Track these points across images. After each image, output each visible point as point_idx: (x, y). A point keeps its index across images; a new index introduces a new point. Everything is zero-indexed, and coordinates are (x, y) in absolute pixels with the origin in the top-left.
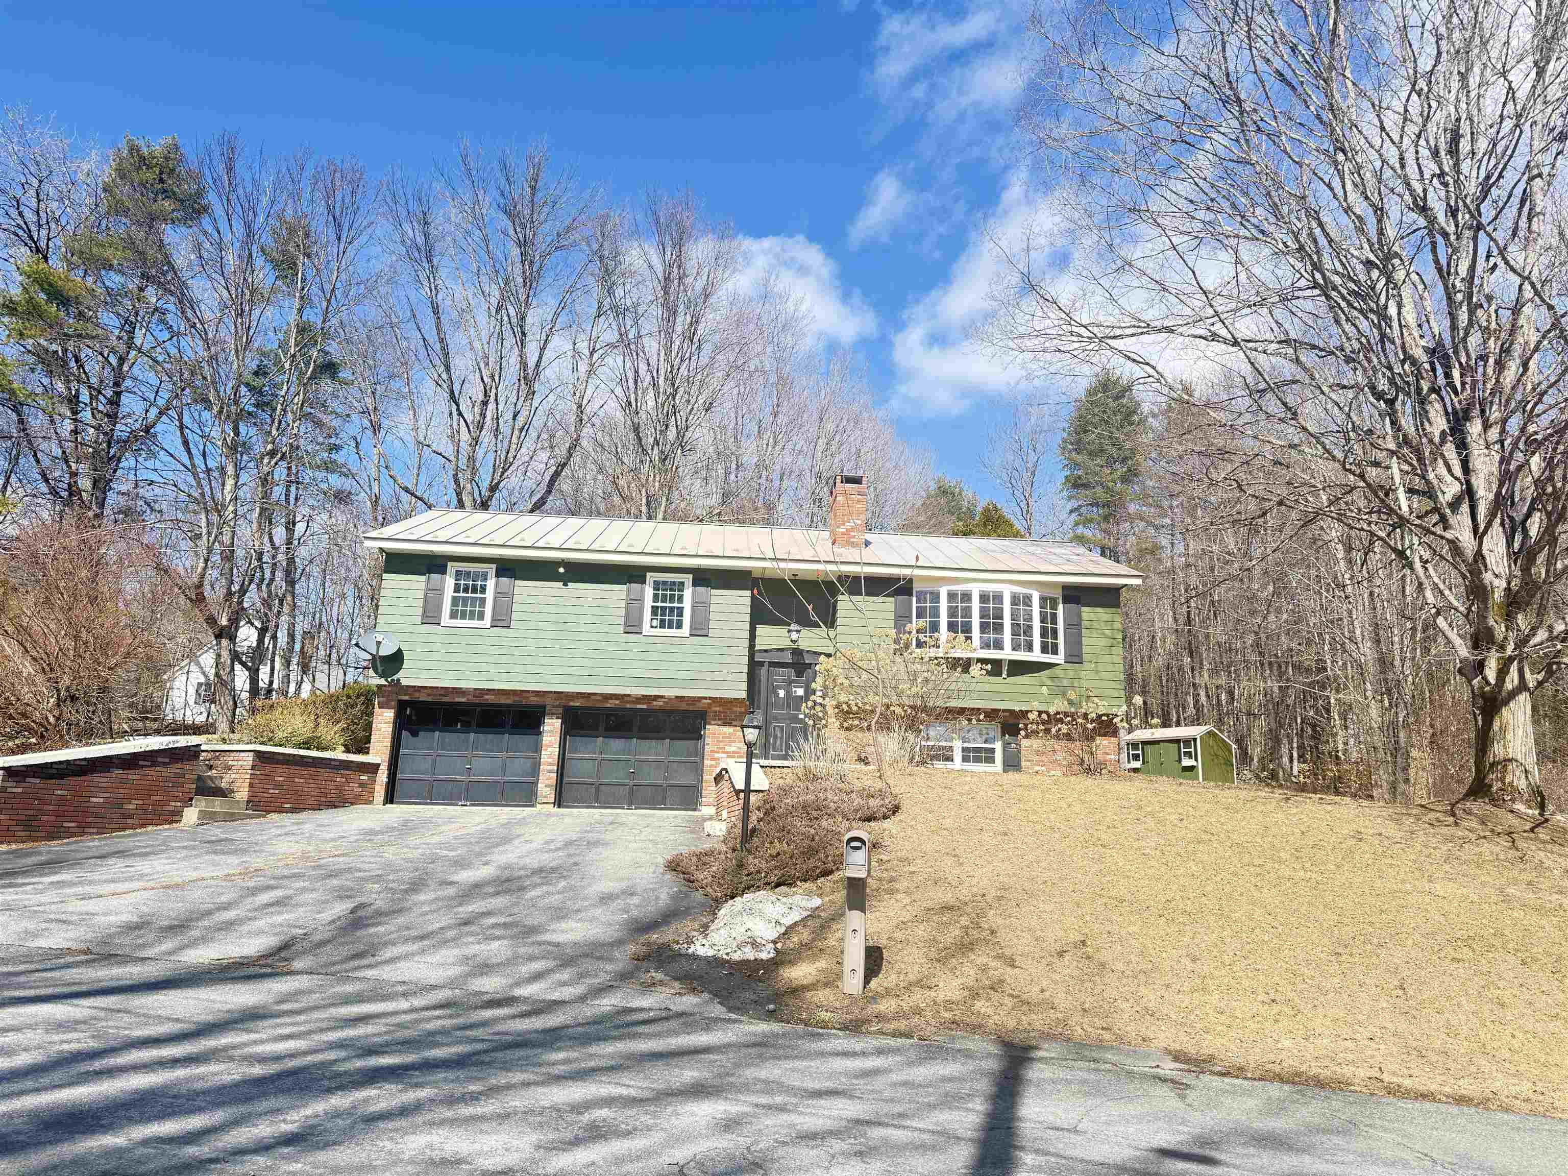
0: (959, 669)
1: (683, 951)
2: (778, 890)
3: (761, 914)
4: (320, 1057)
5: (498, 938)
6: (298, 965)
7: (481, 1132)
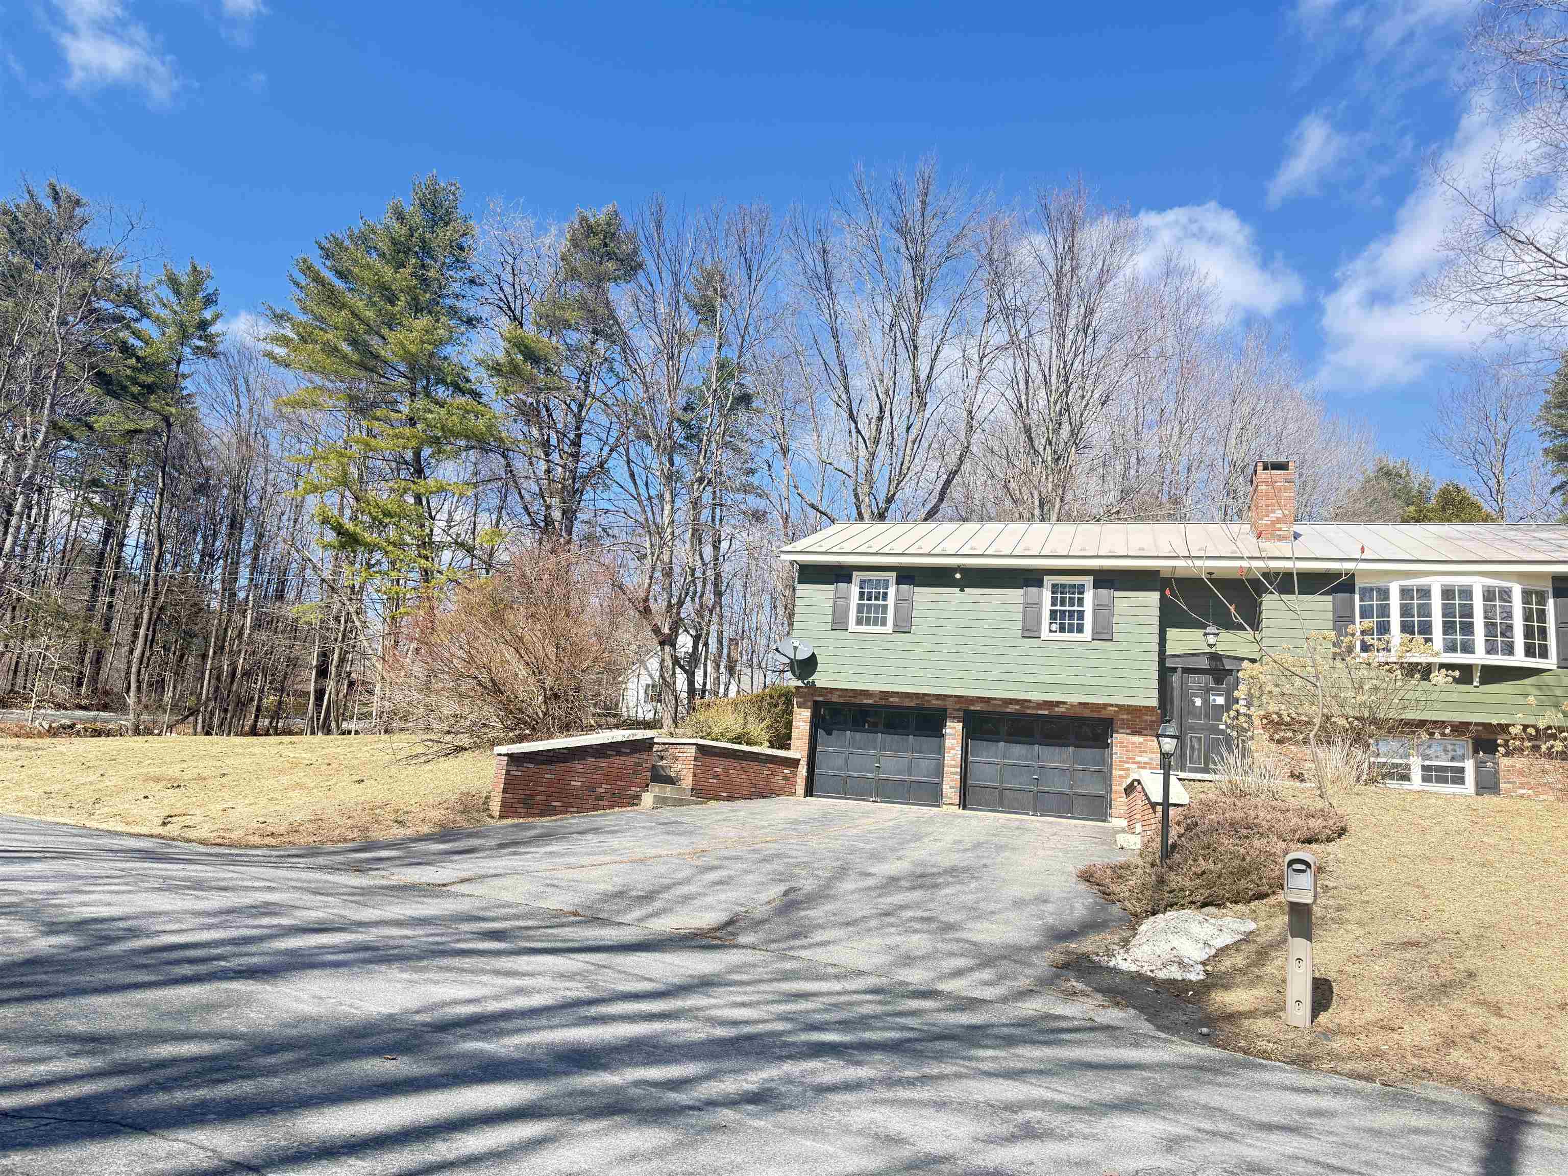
0: (1417, 676)
1: (1104, 964)
2: (1205, 910)
3: (1187, 934)
4: (770, 1027)
5: (916, 931)
6: (743, 939)
7: (921, 1116)
